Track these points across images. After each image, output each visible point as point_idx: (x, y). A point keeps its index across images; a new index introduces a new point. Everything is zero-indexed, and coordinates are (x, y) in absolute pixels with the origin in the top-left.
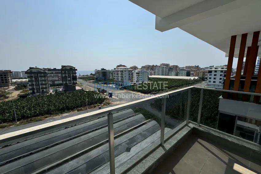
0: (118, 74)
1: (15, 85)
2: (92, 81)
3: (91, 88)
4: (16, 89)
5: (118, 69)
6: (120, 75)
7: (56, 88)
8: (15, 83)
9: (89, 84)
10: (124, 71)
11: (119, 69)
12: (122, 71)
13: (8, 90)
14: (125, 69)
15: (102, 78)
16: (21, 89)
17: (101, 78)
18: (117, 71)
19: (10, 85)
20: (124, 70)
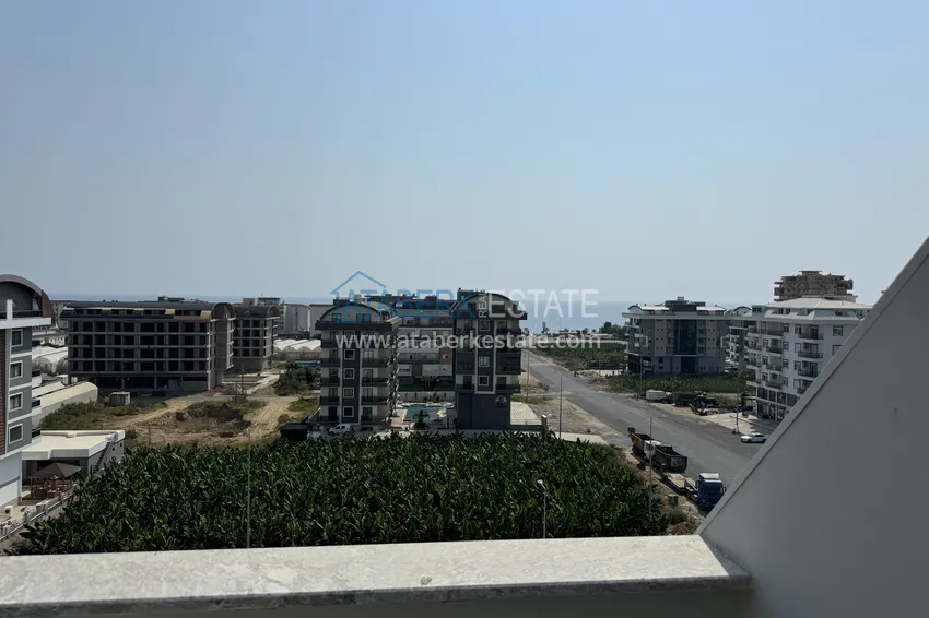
0: (776, 348)
1: (280, 367)
2: (604, 373)
3: (595, 423)
4: (281, 388)
5: (781, 311)
6: (791, 355)
7: (425, 400)
8: (283, 355)
9: (588, 392)
10: (827, 333)
11: (789, 311)
12: (813, 332)
13: (256, 388)
14: (839, 313)
15: (666, 364)
16: (295, 389)
17: (661, 360)
18: (774, 323)
19: (265, 364)
20: (827, 324)
